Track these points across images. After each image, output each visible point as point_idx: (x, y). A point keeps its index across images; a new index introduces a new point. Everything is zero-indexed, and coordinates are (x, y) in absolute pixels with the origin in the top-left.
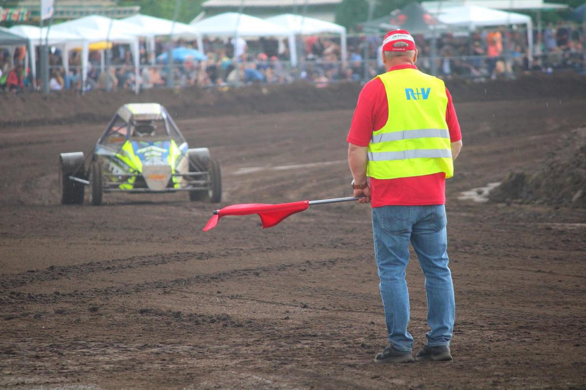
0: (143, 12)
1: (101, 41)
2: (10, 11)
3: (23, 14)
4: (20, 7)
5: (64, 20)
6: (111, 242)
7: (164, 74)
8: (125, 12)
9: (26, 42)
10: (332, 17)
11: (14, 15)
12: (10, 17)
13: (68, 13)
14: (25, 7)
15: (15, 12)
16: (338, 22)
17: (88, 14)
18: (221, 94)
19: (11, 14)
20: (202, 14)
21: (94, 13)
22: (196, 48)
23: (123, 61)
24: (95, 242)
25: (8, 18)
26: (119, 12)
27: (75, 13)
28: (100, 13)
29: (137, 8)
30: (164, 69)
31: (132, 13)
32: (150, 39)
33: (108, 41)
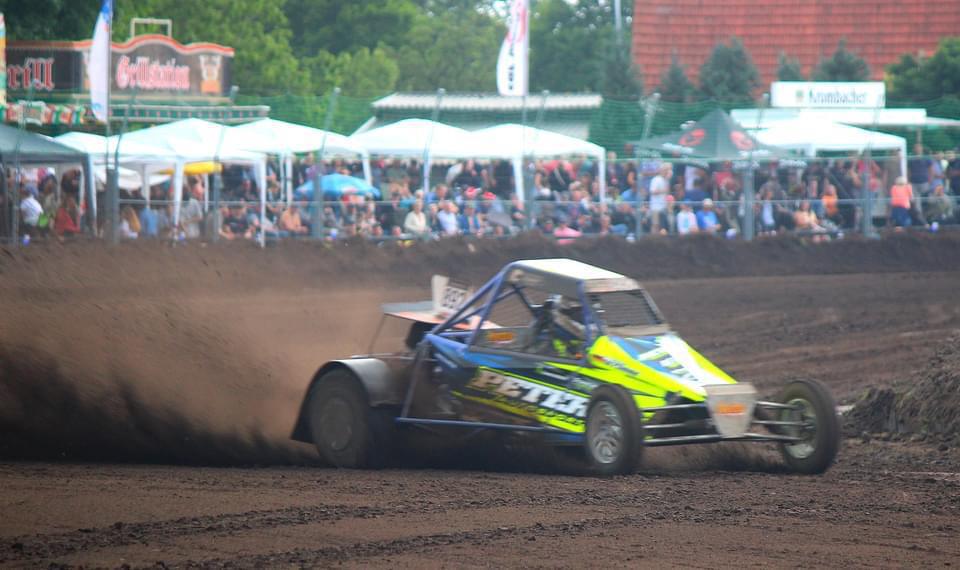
0: (274, 115)
1: (206, 160)
2: (57, 108)
3: (78, 113)
4: (74, 102)
5: (146, 125)
6: (215, 487)
7: (308, 217)
8: (246, 114)
9: (83, 159)
10: (584, 130)
11: (64, 116)
12: (57, 118)
13: (152, 113)
14: (82, 101)
15: (67, 110)
16: (594, 138)
17: (185, 115)
18: (400, 251)
19: (58, 113)
20: (373, 119)
21: (195, 115)
22: (362, 177)
24: (189, 486)
25: (53, 120)
26: (236, 114)
27: (163, 114)
28: (205, 115)
29: (267, 108)
30: (307, 208)
31: (256, 114)
32: (285, 158)
33: (216, 160)
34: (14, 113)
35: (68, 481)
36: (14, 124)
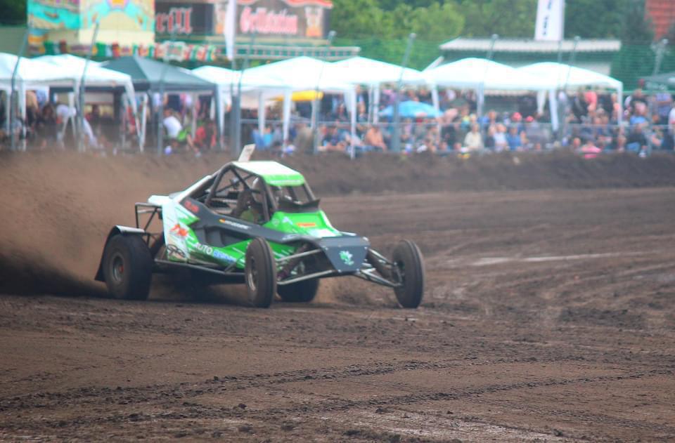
0: (364, 54)
1: (308, 90)
2: (195, 47)
3: (210, 52)
4: (207, 43)
5: (263, 62)
6: (312, 345)
7: (388, 134)
8: (341, 54)
9: (214, 88)
10: (607, 68)
11: (200, 53)
12: (194, 56)
13: (268, 52)
14: (214, 43)
15: (201, 49)
16: (614, 75)
17: (293, 54)
18: (460, 163)
19: (195, 52)
20: (440, 59)
21: (301, 54)
22: (431, 103)
23: (335, 117)
24: (293, 344)
25: (191, 56)
26: (333, 53)
27: (277, 53)
28: (309, 54)
29: (357, 49)
30: (387, 128)
31: (349, 54)
32: (373, 89)
33: (317, 90)
34: (161, 52)
35: (198, 339)
36: (161, 60)
